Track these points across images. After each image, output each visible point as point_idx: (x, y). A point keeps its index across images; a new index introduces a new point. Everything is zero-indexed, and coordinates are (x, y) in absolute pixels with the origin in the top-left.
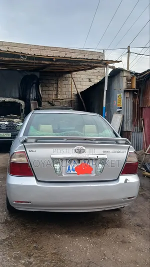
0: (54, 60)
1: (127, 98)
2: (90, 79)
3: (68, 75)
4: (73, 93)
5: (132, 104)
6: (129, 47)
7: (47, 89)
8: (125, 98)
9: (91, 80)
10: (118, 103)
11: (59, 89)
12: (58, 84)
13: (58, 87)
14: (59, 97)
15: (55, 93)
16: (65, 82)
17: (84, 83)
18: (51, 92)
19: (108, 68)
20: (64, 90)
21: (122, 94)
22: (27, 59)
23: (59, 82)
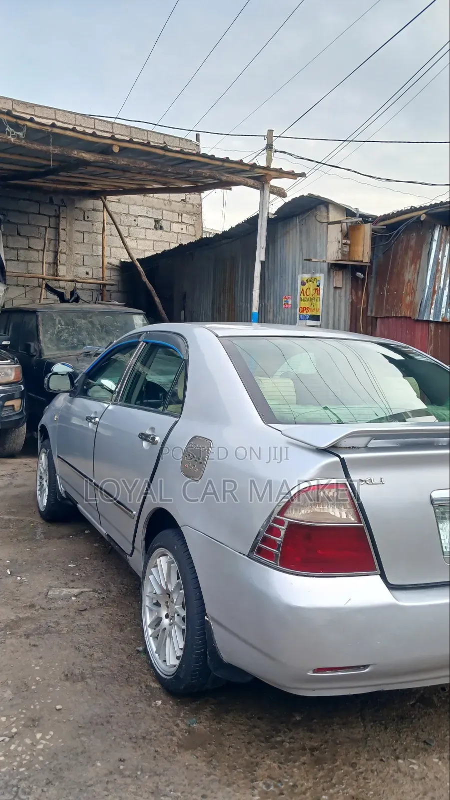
0: (116, 149)
1: (335, 288)
2: (157, 221)
3: (89, 204)
4: (106, 260)
5: (349, 308)
6: (271, 131)
7: (22, 242)
8: (332, 290)
9: (163, 223)
10: (301, 304)
11: (62, 246)
12: (57, 229)
13: (57, 240)
14: (62, 270)
15: (49, 257)
16: (80, 225)
17: (142, 233)
18: (34, 255)
19: (267, 191)
20: (80, 249)
21: (321, 277)
22: (27, 137)
23: (63, 224)
